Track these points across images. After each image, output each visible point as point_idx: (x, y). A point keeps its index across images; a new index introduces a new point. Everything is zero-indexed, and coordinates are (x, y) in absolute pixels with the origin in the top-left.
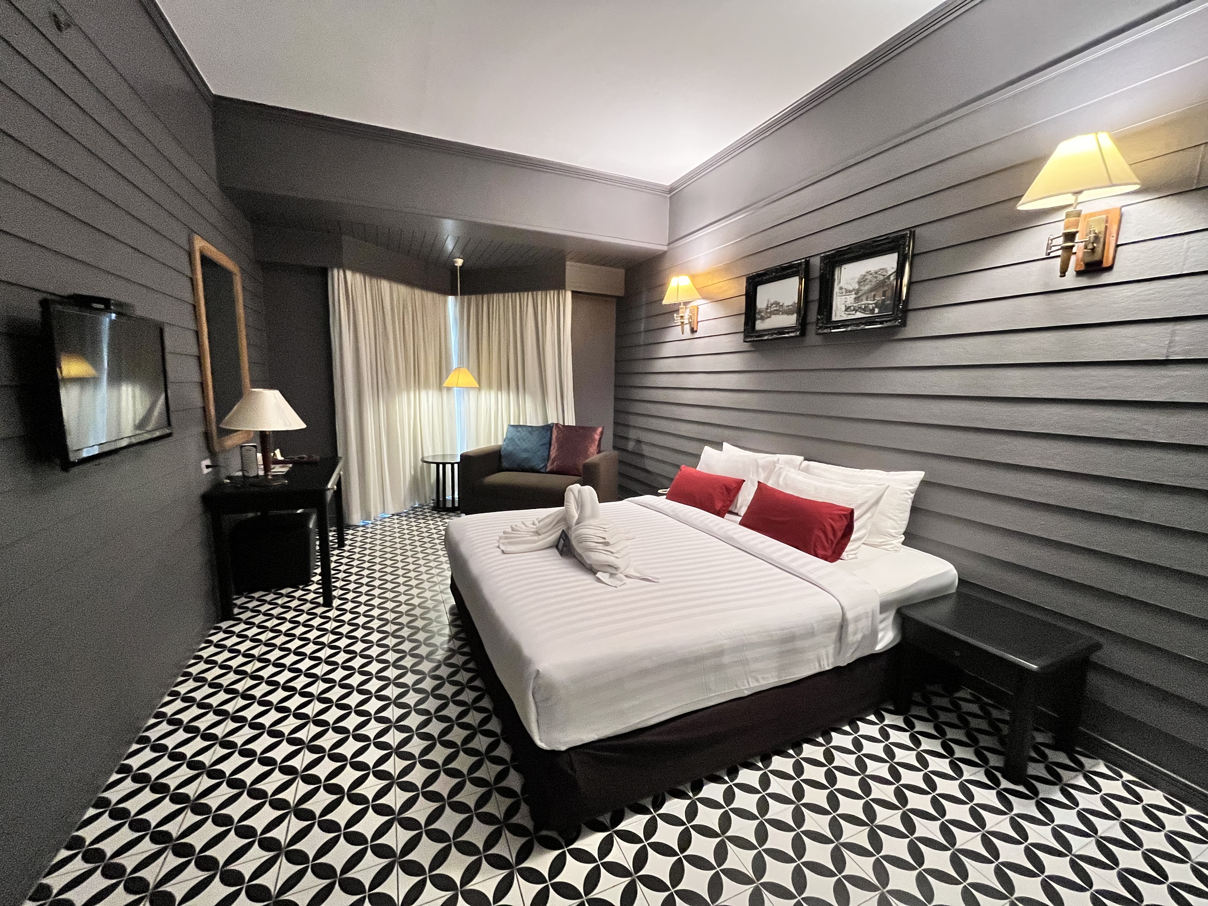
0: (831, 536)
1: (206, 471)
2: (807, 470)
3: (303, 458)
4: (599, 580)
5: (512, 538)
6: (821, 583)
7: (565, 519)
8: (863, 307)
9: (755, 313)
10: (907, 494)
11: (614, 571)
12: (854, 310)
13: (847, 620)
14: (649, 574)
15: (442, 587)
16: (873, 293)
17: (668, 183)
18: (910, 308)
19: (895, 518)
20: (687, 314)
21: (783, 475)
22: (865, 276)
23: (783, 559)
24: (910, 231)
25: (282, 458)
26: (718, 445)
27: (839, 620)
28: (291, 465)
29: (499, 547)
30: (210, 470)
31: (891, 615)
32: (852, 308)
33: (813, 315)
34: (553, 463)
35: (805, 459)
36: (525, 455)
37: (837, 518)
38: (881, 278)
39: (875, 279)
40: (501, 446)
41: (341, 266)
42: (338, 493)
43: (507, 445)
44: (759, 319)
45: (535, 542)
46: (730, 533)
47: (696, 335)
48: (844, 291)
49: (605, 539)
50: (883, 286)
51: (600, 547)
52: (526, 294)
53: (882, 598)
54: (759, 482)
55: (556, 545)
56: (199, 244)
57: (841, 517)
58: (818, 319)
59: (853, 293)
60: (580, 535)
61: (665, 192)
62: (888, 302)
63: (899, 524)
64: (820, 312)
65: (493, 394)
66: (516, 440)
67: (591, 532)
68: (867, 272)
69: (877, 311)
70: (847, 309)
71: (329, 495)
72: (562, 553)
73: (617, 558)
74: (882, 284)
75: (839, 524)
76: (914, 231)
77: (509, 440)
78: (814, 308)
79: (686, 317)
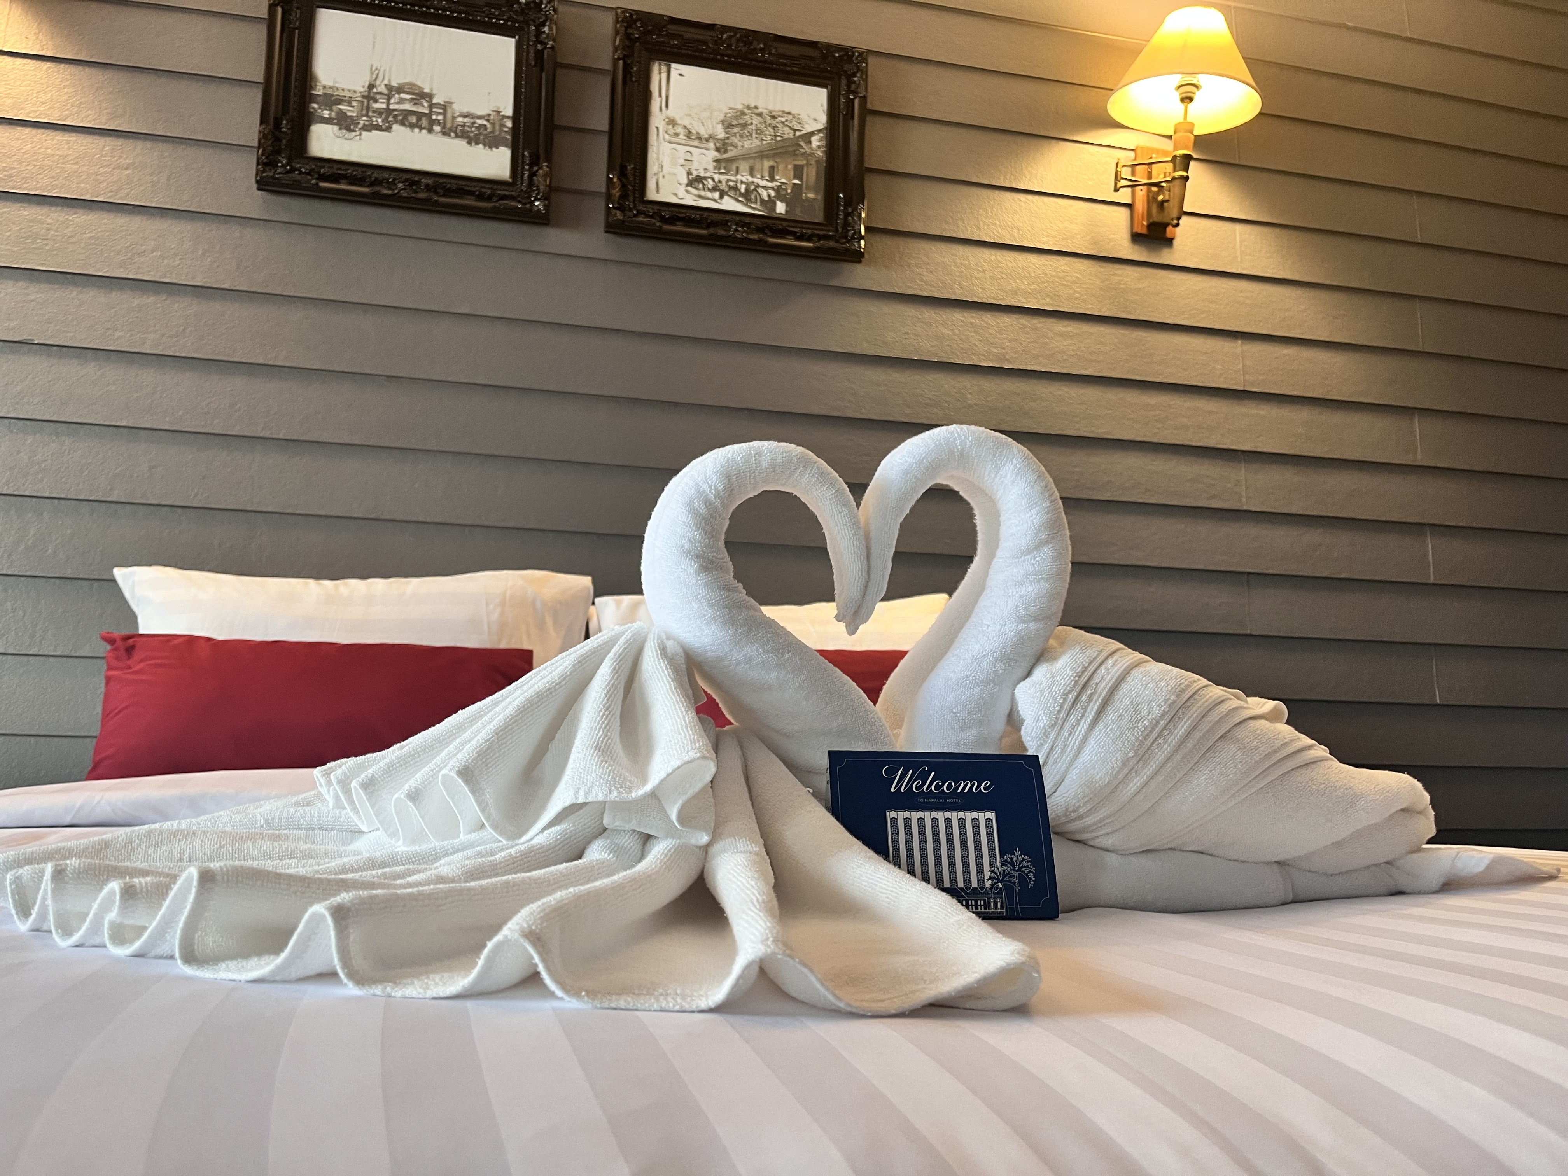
8: (742, 187)
12: (714, 189)
16: (767, 163)
22: (742, 113)
24: (861, 56)
32: (710, 184)
38: (788, 133)
39: (772, 131)
48: (680, 130)
50: (794, 155)
59: (711, 145)
62: (812, 194)
64: (614, 167)
68: (749, 108)
69: (781, 206)
74: (790, 148)
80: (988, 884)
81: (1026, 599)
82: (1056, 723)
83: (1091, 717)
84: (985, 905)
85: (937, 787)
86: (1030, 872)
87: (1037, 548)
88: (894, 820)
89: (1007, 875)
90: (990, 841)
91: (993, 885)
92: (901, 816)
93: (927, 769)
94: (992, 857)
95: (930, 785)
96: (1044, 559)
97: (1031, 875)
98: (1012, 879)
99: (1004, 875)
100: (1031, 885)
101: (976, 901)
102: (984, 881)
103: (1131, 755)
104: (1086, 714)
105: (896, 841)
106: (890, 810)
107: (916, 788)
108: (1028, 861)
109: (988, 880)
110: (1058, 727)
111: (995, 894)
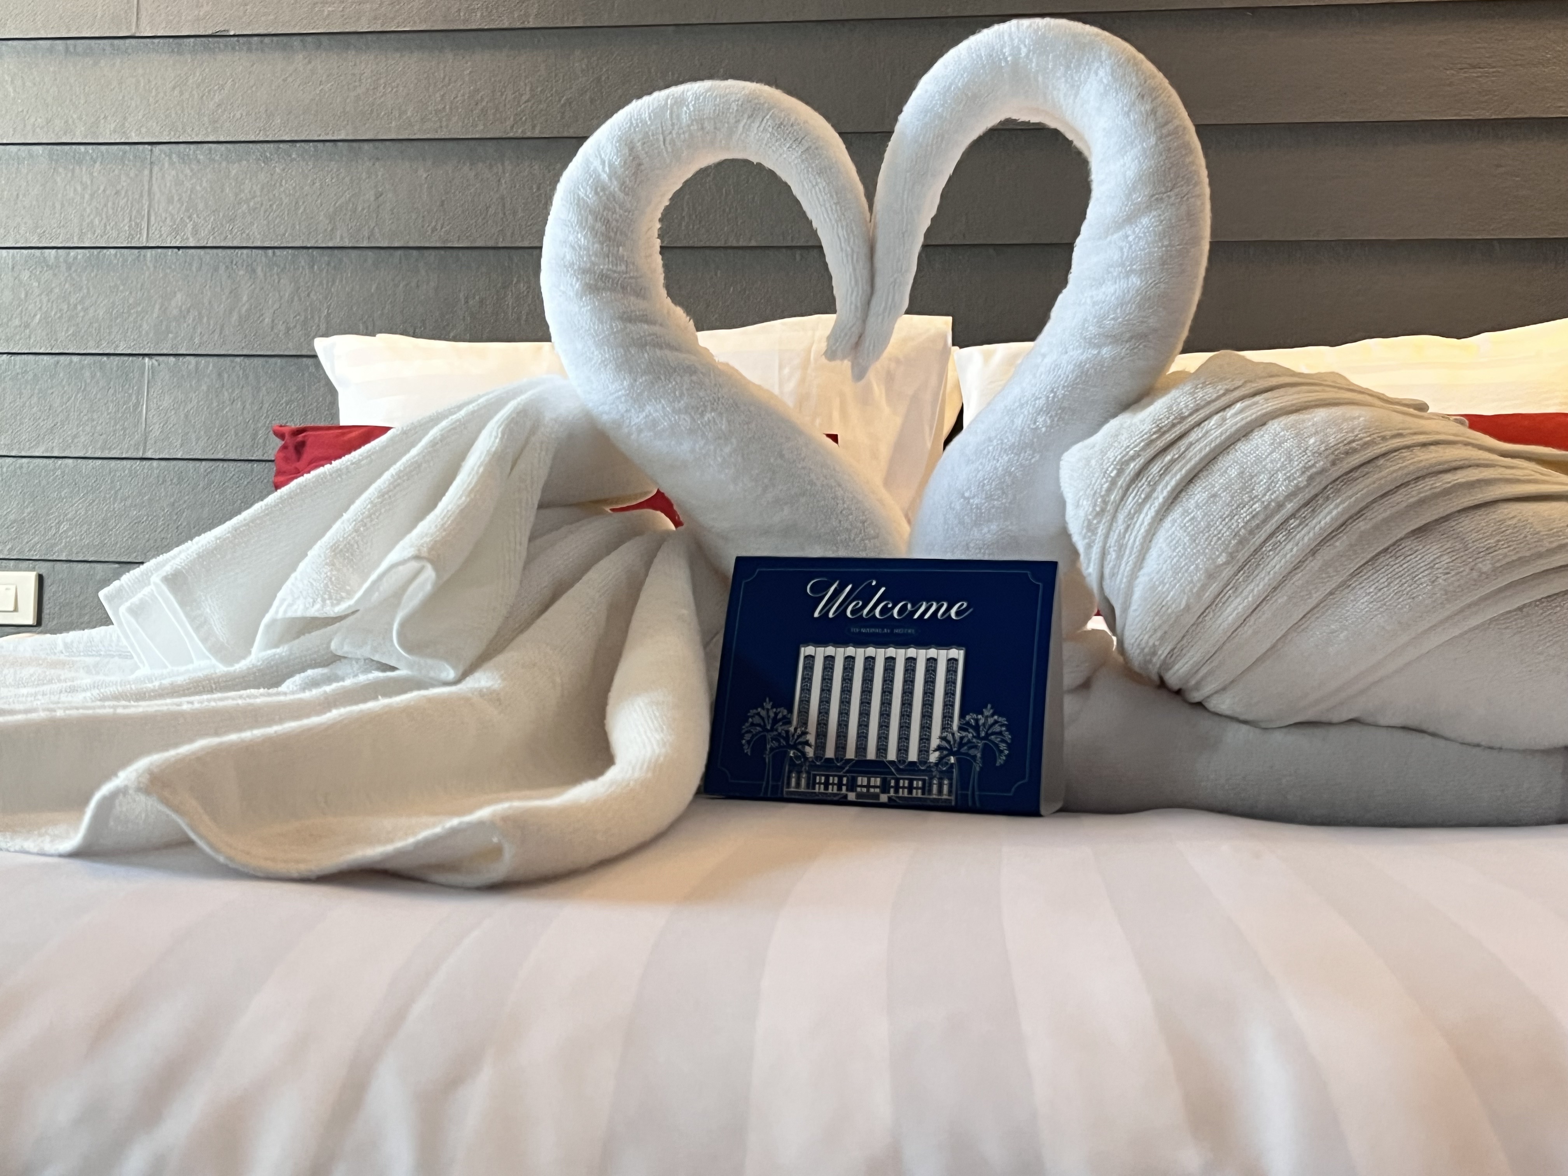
80: (934, 757)
81: (1101, 308)
82: (1103, 510)
83: (1161, 499)
84: (923, 789)
85: (884, 611)
86: (1003, 741)
87: (1130, 219)
88: (810, 658)
89: (966, 744)
90: (949, 693)
91: (941, 759)
92: (820, 653)
93: (874, 583)
94: (947, 717)
95: (874, 608)
96: (1140, 238)
97: (1003, 746)
98: (972, 752)
99: (961, 745)
100: (1001, 760)
101: (911, 781)
102: (928, 752)
103: (1220, 561)
104: (1155, 495)
105: (807, 689)
106: (807, 643)
107: (852, 612)
108: (1002, 725)
109: (934, 751)
110: (1106, 518)
111: (941, 772)
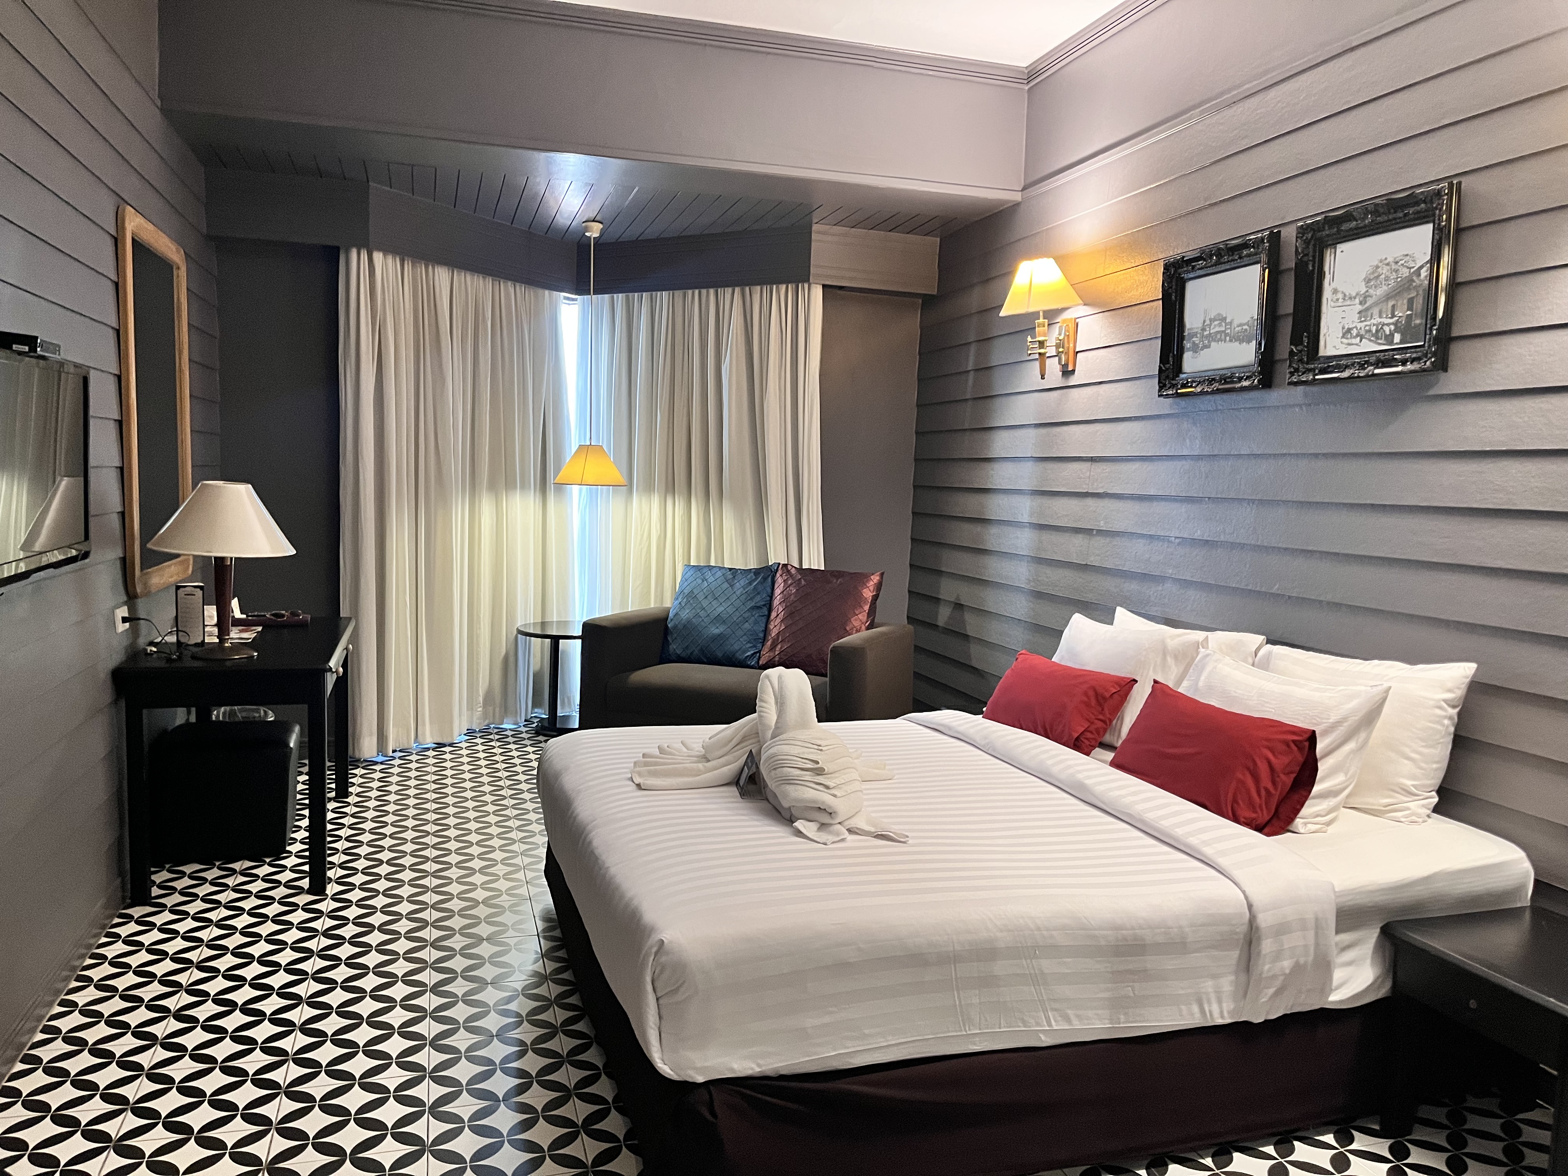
0: (1266, 782)
1: (122, 627)
2: (1264, 665)
3: (283, 616)
4: (799, 833)
5: (656, 764)
6: (1223, 862)
7: (756, 734)
8: (1374, 329)
9: (1181, 338)
10: (1440, 708)
11: (826, 819)
12: (1357, 336)
13: (1257, 928)
14: (894, 828)
15: (530, 875)
16: (1391, 303)
17: (1024, 62)
18: (1455, 333)
19: (1414, 755)
20: (1052, 338)
21: (1208, 669)
22: (1377, 267)
23: (1162, 822)
24: (1451, 185)
25: (244, 616)
26: (1104, 615)
27: (1244, 929)
28: (260, 629)
29: (632, 779)
30: (127, 625)
31: (1371, 936)
32: (1354, 332)
33: (1284, 347)
34: (773, 648)
35: (1270, 641)
36: (716, 630)
37: (1282, 747)
38: (1405, 272)
39: (1394, 275)
40: (668, 611)
41: (367, 245)
42: (342, 683)
43: (682, 608)
44: (1189, 350)
45: (698, 773)
46: (1080, 776)
47: (1073, 381)
48: (1340, 296)
49: (817, 763)
50: (1408, 289)
51: (807, 776)
52: (729, 290)
53: (1340, 900)
54: (1155, 682)
55: (735, 782)
56: (134, 223)
57: (1288, 746)
58: (1291, 353)
59: (1357, 301)
60: (774, 755)
61: (1016, 80)
62: (1418, 322)
63: (1421, 768)
64: (1295, 340)
65: (656, 500)
66: (701, 597)
67: (796, 750)
68: (1381, 261)
69: (1397, 338)
70: (1347, 332)
71: (330, 681)
72: (744, 794)
73: (835, 796)
74: (1407, 285)
75: (1286, 760)
76: (1459, 183)
77: (687, 596)
78: (1286, 329)
79: (1051, 341)
